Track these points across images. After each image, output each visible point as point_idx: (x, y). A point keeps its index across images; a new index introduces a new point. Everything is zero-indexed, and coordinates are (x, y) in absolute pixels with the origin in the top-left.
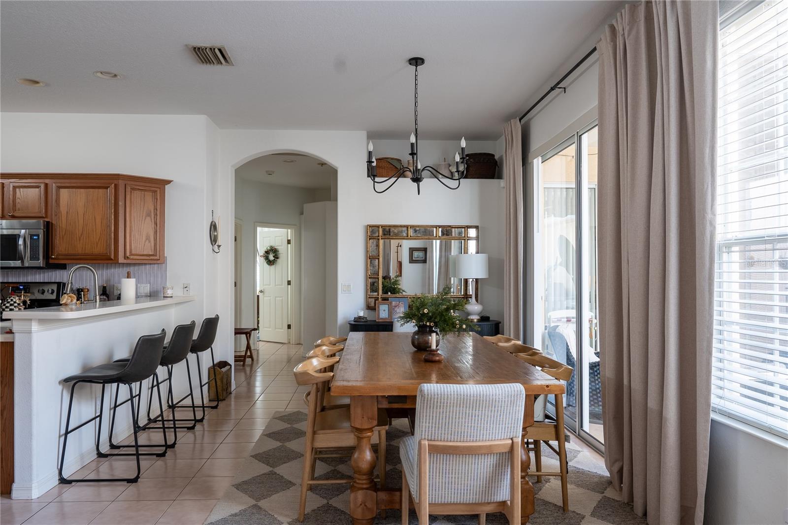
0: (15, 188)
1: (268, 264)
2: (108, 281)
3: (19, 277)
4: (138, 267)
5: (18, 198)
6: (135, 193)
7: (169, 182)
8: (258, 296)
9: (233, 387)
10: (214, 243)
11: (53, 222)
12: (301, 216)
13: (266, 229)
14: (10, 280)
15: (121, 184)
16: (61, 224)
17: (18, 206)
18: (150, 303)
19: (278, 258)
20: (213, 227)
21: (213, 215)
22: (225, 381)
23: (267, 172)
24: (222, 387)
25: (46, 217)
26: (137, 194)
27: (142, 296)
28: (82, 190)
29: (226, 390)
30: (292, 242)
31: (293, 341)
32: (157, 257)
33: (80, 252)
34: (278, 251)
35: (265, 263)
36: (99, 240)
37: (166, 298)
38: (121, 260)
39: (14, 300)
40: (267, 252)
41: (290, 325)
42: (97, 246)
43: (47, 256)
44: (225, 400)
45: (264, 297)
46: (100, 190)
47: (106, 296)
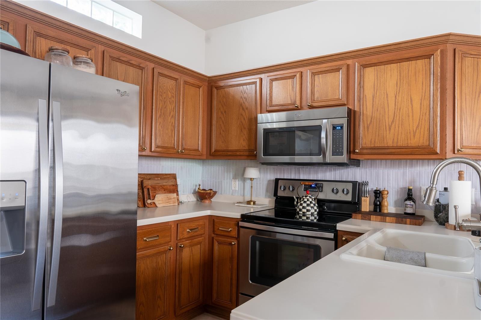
0: (313, 75)
2: (413, 182)
3: (309, 173)
5: (317, 86)
6: (466, 60)
14: (302, 178)
15: (449, 48)
25: (348, 104)
26: (468, 62)
28: (393, 66)
33: (390, 144)
36: (417, 127)
38: (449, 154)
39: (310, 200)
42: (414, 136)
43: (350, 152)
46: (419, 62)
47: (413, 201)
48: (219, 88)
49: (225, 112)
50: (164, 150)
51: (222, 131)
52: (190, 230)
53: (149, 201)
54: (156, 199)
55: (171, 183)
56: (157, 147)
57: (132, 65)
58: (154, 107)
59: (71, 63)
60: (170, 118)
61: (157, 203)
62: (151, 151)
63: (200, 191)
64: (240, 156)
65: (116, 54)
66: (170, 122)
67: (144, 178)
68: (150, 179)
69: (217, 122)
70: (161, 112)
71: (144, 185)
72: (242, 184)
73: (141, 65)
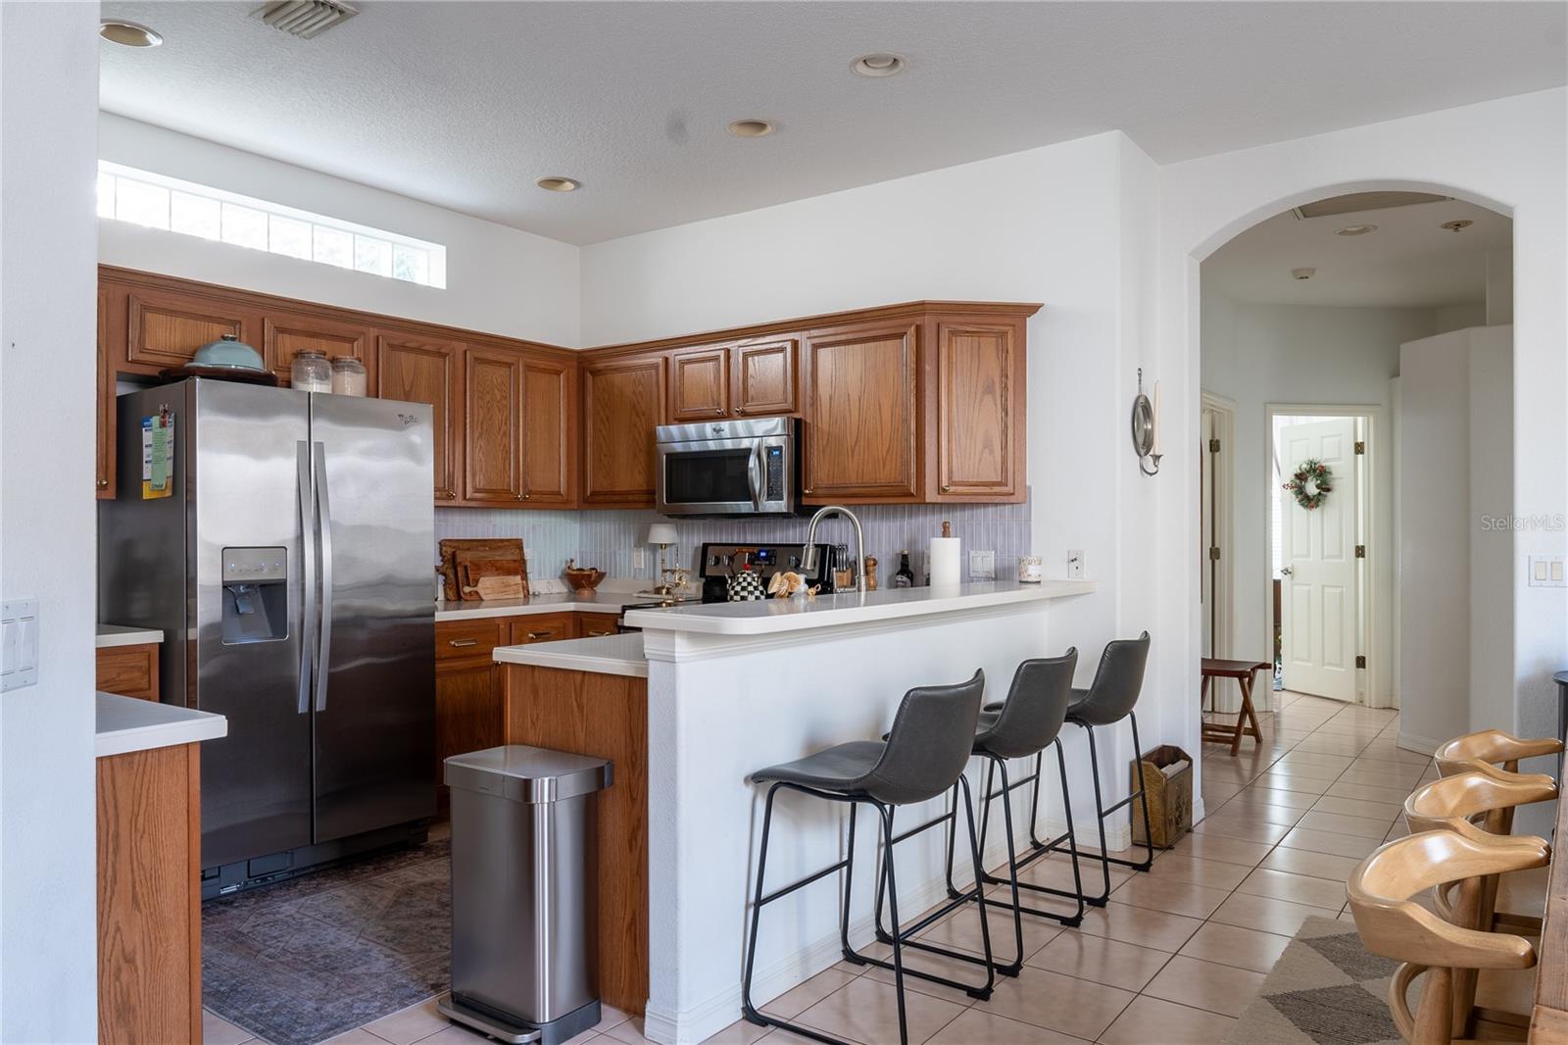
0: (746, 356)
1: (1303, 505)
3: (762, 532)
4: (970, 512)
5: (751, 376)
6: (959, 341)
7: (1033, 309)
8: (1277, 584)
9: (1198, 811)
10: (1142, 452)
11: (808, 421)
12: (1396, 379)
13: (1301, 420)
14: (748, 541)
15: (929, 321)
16: (822, 422)
17: (751, 392)
18: (997, 594)
19: (1328, 490)
20: (1143, 410)
21: (1140, 380)
22: (1172, 801)
23: (1295, 272)
24: (1165, 815)
25: (796, 410)
26: (963, 344)
27: (979, 579)
29: (1177, 823)
30: (1369, 448)
31: (1371, 698)
32: (1009, 489)
33: (854, 480)
34: (1330, 473)
35: (1296, 503)
37: (1024, 586)
38: (931, 496)
39: (749, 579)
40: (1301, 477)
41: (1364, 658)
42: (884, 466)
43: (797, 492)
44: (1170, 848)
45: (1292, 585)
46: (889, 343)
47: (908, 577)
48: (595, 373)
49: (607, 419)
50: (490, 496)
51: (602, 456)
52: (535, 635)
53: (467, 589)
54: (480, 585)
55: (510, 556)
56: (477, 491)
57: (426, 352)
58: (468, 421)
59: (331, 372)
60: (499, 437)
61: (482, 593)
62: (465, 498)
63: (570, 571)
64: (635, 502)
65: (398, 337)
66: (500, 446)
67: (458, 548)
68: (468, 549)
69: (594, 438)
70: (482, 428)
71: (458, 560)
72: (652, 557)
73: (442, 351)
